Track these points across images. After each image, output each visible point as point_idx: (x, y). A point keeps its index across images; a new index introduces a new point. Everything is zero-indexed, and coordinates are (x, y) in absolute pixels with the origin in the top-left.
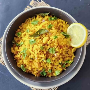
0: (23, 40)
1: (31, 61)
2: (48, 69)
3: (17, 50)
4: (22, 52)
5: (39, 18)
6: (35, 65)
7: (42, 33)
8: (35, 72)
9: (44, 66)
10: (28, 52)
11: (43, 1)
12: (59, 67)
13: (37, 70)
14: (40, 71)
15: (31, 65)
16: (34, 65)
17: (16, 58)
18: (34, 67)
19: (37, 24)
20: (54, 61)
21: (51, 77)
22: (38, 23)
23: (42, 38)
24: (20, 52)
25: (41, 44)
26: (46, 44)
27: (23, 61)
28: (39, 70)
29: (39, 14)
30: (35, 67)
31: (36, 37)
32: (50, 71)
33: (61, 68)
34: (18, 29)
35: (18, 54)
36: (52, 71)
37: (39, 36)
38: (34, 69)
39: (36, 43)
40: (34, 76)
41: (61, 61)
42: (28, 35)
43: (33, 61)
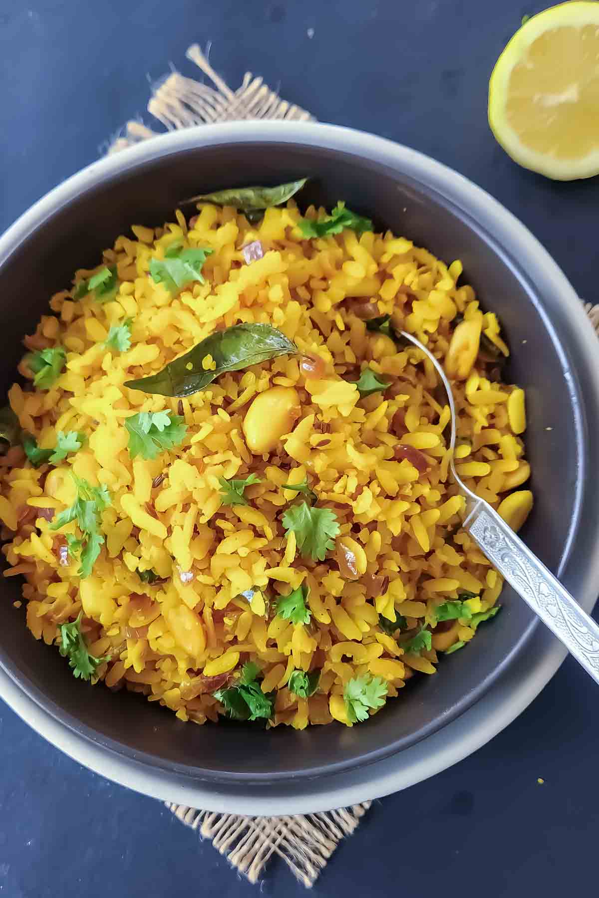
0: (76, 416)
1: (140, 592)
2: (285, 662)
3: (31, 495)
4: (68, 514)
5: (218, 225)
6: (176, 629)
7: (235, 361)
8: (176, 685)
9: (247, 640)
10: (119, 519)
11: (258, 82)
12: (379, 650)
13: (190, 671)
14: (220, 682)
15: (146, 628)
16: (168, 631)
17: (22, 560)
18: (163, 646)
19: (198, 277)
20: (339, 600)
21: (309, 727)
22: (203, 272)
23: (240, 401)
24: (49, 515)
25: (230, 455)
26: (273, 454)
27: (74, 594)
28: (210, 671)
29: (214, 198)
30: (178, 647)
31: (187, 392)
32: (302, 682)
33: (397, 658)
34: (44, 319)
35: (39, 533)
36: (323, 686)
37: (216, 381)
38: (165, 665)
39: (186, 448)
40: (169, 713)
41: (396, 604)
42: (116, 376)
43: (159, 597)
